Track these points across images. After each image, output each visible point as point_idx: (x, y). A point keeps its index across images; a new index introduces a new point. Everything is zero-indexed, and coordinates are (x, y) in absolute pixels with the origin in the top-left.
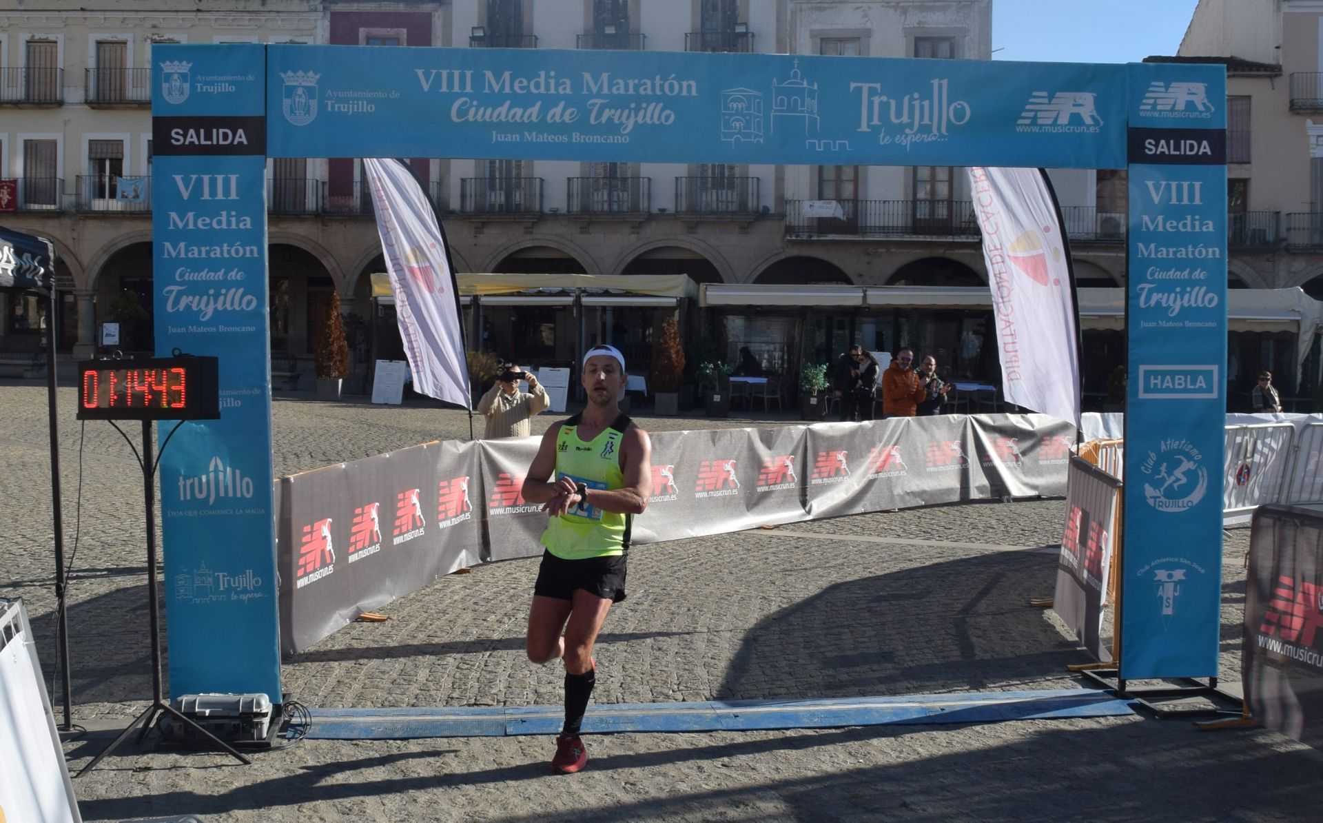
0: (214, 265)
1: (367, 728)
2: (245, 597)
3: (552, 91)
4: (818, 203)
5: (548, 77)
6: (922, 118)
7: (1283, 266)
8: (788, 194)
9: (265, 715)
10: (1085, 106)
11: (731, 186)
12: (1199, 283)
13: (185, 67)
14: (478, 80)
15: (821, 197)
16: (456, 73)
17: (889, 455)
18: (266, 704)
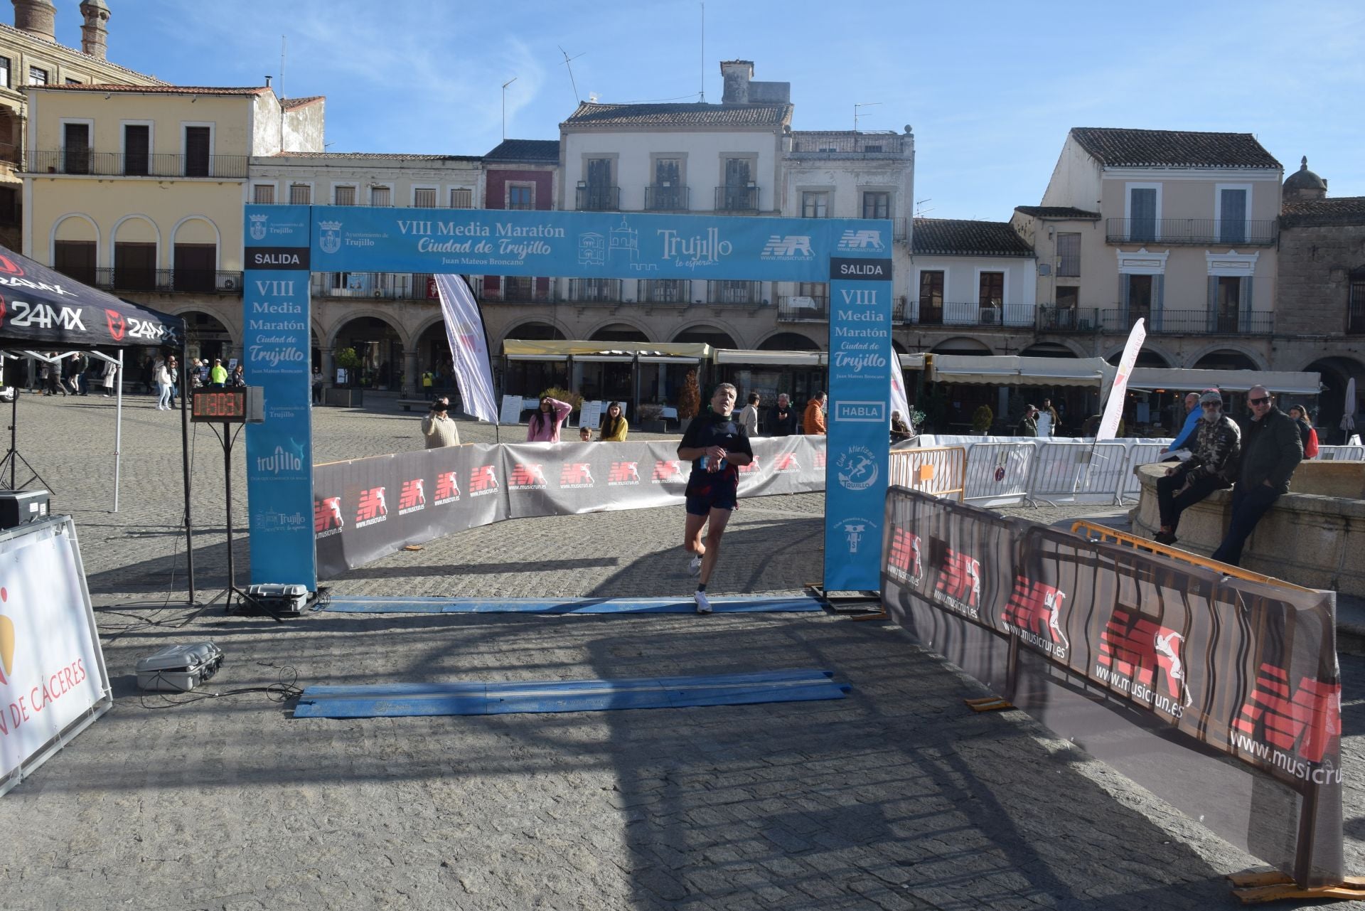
0: (278, 333)
1: (362, 606)
2: (295, 529)
3: (478, 234)
4: (799, 298)
5: (475, 225)
6: (702, 251)
7: (1100, 343)
8: (780, 293)
9: (299, 596)
10: (804, 243)
11: (744, 287)
12: (874, 352)
13: (264, 218)
14: (435, 228)
15: (801, 295)
16: (422, 223)
17: (789, 459)
18: (301, 589)
